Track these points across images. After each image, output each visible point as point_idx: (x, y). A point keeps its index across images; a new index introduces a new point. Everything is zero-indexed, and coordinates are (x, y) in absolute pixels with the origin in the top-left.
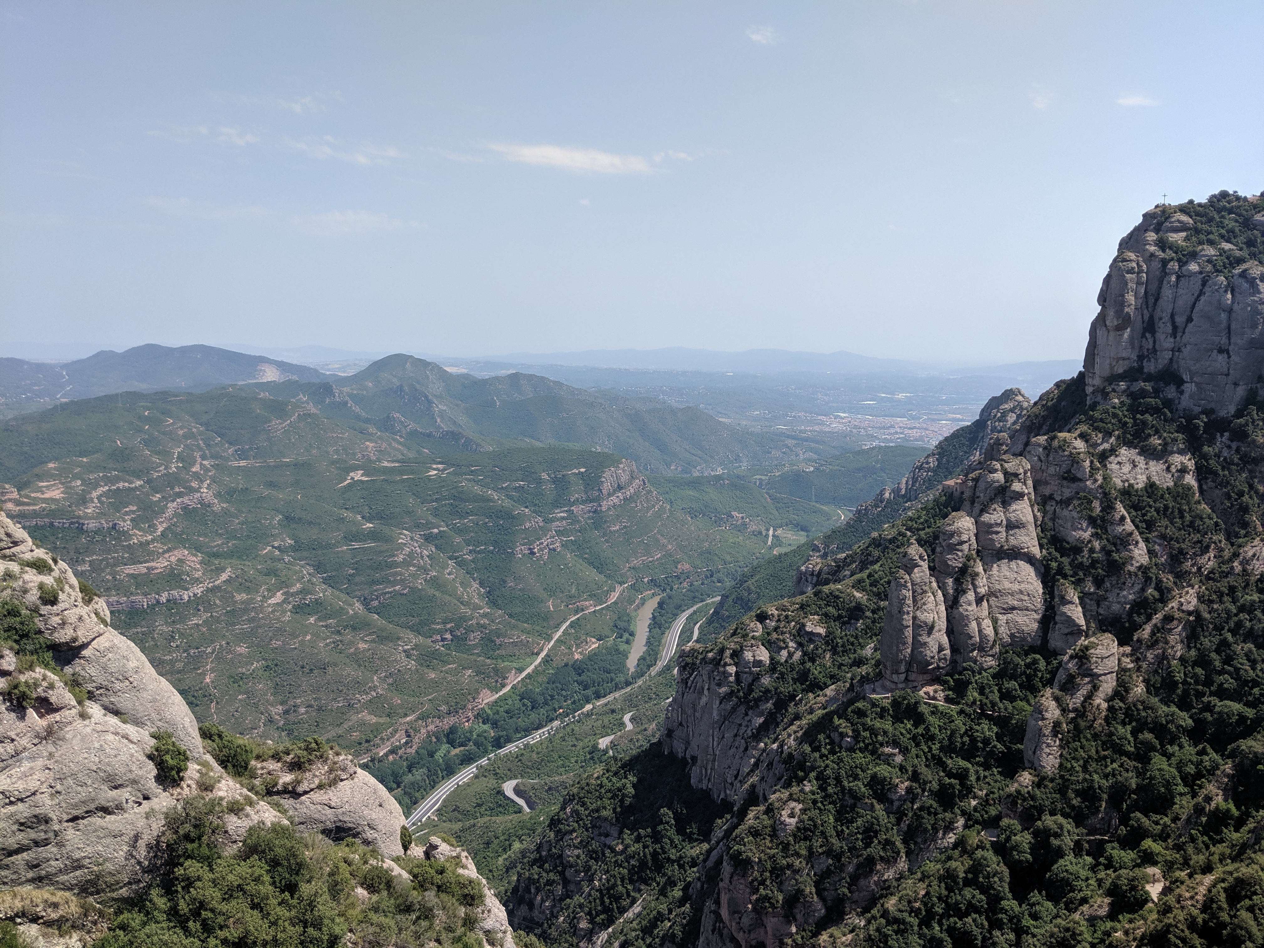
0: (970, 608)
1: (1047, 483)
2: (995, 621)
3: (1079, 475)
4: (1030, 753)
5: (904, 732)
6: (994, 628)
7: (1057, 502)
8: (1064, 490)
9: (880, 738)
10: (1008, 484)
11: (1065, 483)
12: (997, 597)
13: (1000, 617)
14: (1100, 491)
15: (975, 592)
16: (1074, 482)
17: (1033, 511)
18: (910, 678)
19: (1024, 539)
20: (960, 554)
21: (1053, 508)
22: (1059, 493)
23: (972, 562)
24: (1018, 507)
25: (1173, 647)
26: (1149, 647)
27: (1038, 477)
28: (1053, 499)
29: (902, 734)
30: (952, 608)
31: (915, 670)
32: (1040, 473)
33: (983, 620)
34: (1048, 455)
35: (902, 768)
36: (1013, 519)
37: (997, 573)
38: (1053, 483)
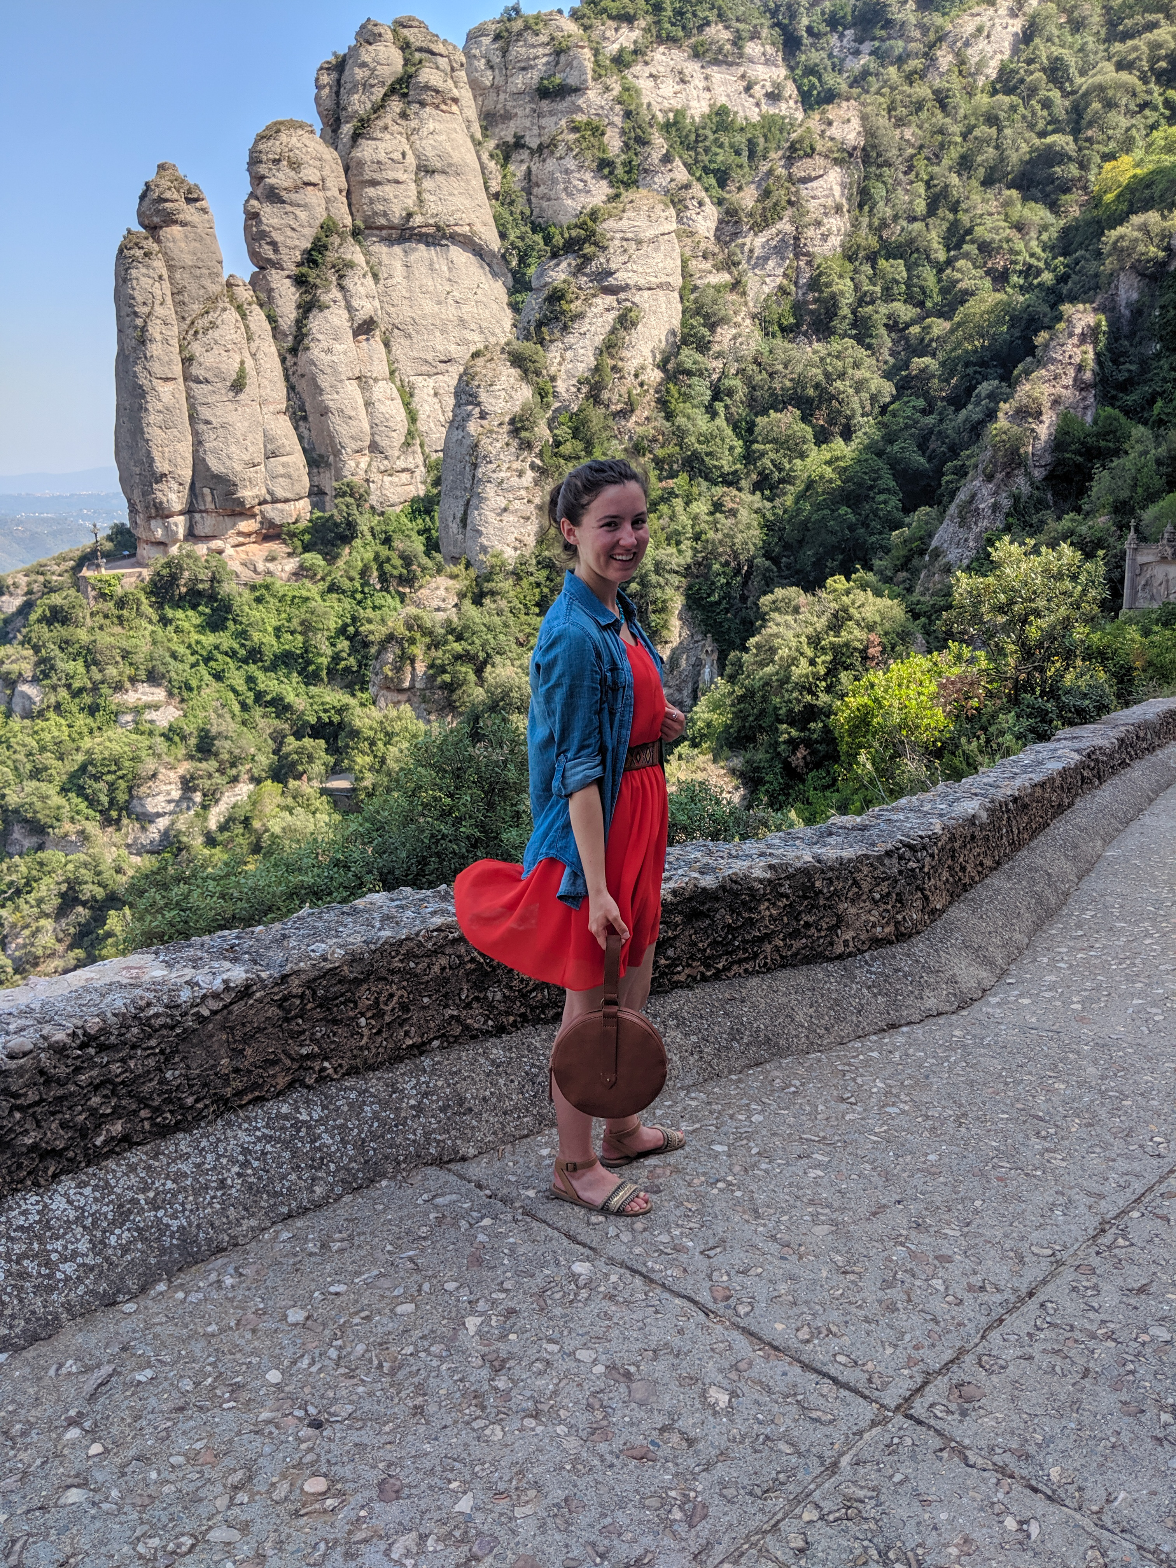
0: (338, 347)
1: (507, 117)
2: (407, 395)
3: (572, 81)
4: (454, 527)
5: (181, 650)
6: (407, 405)
7: (532, 152)
8: (543, 122)
9: (112, 671)
10: (412, 70)
11: (545, 105)
12: (409, 336)
13: (419, 381)
14: (618, 108)
15: (349, 308)
16: (563, 98)
17: (479, 158)
18: (199, 530)
19: (460, 201)
20: (302, 215)
21: (524, 167)
22: (536, 131)
23: (336, 240)
24: (438, 126)
25: (819, 223)
26: (758, 228)
27: (490, 105)
28: (523, 146)
29: (174, 656)
30: (294, 351)
31: (210, 506)
32: (493, 96)
33: (376, 380)
34: (505, 52)
35: (172, 734)
36: (430, 153)
37: (405, 282)
38: (520, 113)
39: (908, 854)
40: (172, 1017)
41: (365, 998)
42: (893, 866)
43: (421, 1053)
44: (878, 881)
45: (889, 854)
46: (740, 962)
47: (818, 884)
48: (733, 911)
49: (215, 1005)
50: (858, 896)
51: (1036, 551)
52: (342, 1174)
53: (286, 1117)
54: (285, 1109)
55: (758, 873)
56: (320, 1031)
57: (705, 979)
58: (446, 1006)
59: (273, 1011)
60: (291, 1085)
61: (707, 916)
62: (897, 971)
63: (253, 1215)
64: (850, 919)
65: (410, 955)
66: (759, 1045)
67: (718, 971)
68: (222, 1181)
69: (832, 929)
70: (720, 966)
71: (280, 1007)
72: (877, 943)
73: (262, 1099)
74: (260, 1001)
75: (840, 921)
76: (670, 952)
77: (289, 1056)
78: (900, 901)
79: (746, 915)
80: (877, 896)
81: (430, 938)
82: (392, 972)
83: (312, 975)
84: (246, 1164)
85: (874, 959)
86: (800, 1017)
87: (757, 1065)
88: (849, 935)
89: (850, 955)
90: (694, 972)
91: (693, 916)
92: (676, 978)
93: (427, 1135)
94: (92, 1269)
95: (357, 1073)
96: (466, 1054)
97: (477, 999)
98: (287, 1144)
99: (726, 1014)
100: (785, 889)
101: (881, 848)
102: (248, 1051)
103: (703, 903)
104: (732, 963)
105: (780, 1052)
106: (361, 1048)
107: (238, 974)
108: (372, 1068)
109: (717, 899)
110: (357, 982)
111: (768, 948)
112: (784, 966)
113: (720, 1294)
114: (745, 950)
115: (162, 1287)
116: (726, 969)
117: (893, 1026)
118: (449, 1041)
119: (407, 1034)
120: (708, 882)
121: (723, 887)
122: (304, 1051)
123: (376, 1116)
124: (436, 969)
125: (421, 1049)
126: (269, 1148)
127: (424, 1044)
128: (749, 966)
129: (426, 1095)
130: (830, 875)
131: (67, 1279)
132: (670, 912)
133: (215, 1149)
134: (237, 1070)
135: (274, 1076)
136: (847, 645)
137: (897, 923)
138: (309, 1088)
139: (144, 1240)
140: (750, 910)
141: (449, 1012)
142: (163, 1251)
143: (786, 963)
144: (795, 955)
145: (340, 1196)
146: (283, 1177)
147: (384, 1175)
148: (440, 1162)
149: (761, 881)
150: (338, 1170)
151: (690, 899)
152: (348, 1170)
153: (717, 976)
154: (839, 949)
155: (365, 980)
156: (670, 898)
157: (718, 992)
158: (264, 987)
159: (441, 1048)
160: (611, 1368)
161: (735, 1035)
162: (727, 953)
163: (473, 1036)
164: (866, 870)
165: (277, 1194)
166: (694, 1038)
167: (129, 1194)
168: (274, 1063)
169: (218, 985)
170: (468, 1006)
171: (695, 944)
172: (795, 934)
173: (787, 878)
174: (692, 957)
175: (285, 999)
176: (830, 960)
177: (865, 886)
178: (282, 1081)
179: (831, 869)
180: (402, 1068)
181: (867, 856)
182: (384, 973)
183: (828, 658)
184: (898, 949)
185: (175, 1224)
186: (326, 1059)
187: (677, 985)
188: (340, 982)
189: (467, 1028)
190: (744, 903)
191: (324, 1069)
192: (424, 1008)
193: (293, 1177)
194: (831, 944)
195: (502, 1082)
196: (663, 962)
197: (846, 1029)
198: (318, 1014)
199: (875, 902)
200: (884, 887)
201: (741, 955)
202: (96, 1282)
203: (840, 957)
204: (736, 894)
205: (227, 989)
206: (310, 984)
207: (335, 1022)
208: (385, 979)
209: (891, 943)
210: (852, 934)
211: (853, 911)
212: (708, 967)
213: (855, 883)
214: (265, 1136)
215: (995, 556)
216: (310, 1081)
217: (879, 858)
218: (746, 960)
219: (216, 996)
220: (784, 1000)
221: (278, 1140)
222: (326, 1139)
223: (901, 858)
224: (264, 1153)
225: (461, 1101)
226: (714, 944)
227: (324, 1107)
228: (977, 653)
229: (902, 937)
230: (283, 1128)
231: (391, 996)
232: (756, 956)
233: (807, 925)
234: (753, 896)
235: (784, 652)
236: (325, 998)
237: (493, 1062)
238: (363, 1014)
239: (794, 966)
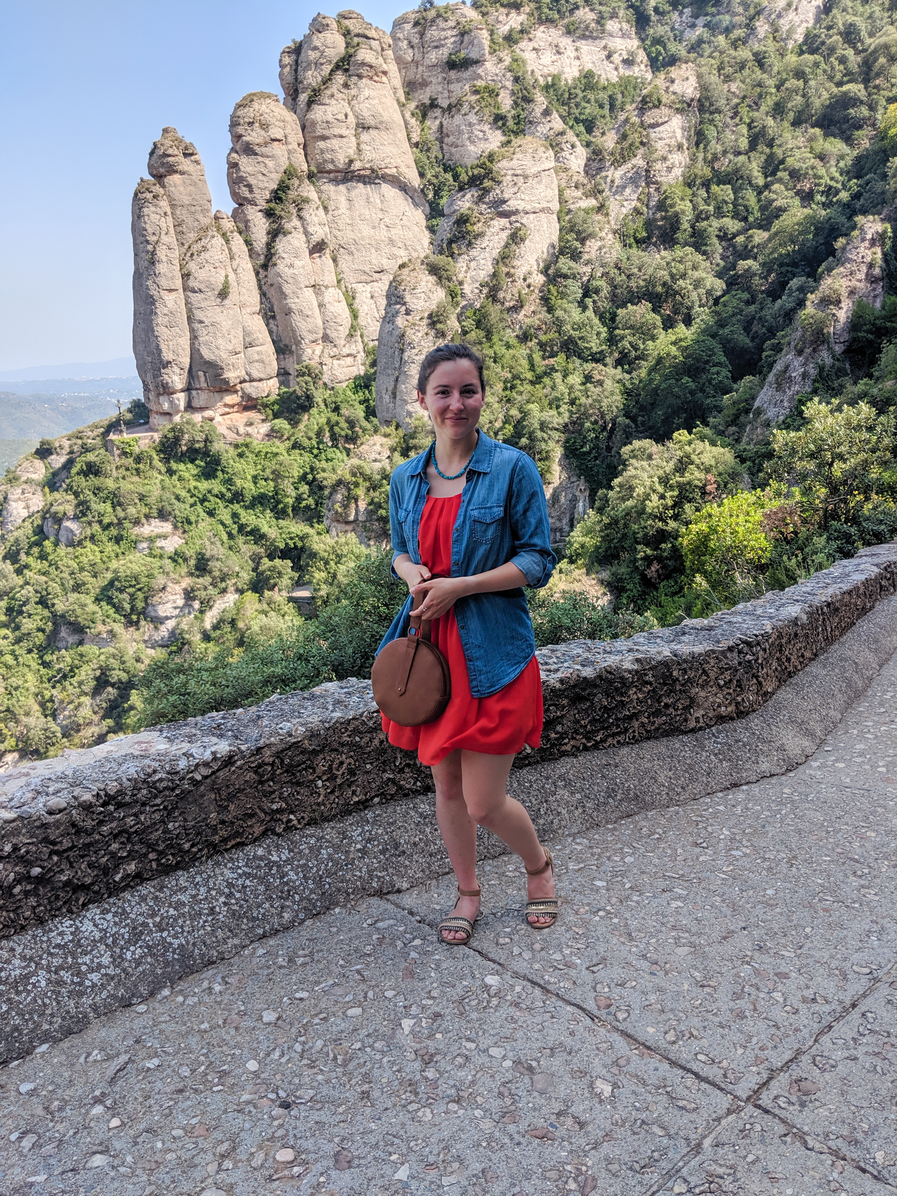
0: (298, 263)
1: (424, 84)
2: (350, 298)
4: (387, 398)
5: (183, 494)
6: (350, 305)
7: (444, 111)
8: (452, 87)
9: (132, 510)
10: (352, 51)
11: (453, 74)
12: (351, 253)
13: (359, 287)
14: (509, 74)
15: (306, 233)
16: (467, 69)
17: (403, 117)
18: (196, 403)
19: (389, 150)
20: (270, 164)
21: (437, 122)
22: (446, 94)
23: (295, 182)
24: (372, 93)
25: (664, 159)
27: (411, 76)
28: (437, 106)
29: (178, 498)
30: (265, 266)
31: (204, 385)
32: (413, 69)
33: (327, 287)
35: (177, 557)
36: (366, 113)
37: (348, 213)
38: (434, 81)
39: (746, 649)
40: (172, 781)
41: (321, 766)
42: (734, 659)
43: (366, 808)
44: (722, 671)
45: (730, 649)
46: (613, 735)
47: (675, 673)
48: (608, 695)
49: (206, 772)
50: (706, 683)
51: (839, 409)
52: (304, 903)
53: (261, 858)
54: (260, 852)
55: (627, 665)
56: (287, 791)
57: (586, 749)
58: (384, 771)
59: (250, 776)
60: (264, 834)
61: (588, 700)
62: (737, 741)
63: (236, 935)
64: (700, 701)
65: (356, 731)
66: (630, 800)
67: (597, 743)
68: (212, 909)
69: (687, 709)
70: (598, 738)
71: (256, 772)
72: (721, 719)
73: (242, 844)
74: (240, 768)
75: (693, 702)
76: (559, 728)
77: (263, 810)
78: (739, 685)
79: (619, 698)
80: (722, 683)
81: (371, 718)
82: (342, 745)
83: (280, 747)
84: (230, 895)
85: (719, 732)
86: (661, 779)
87: (628, 816)
88: (700, 713)
89: (701, 729)
90: (578, 744)
91: (577, 699)
92: (563, 748)
93: (370, 872)
94: (112, 978)
95: (316, 823)
96: (400, 808)
97: (408, 765)
98: (262, 880)
99: (603, 776)
100: (649, 678)
101: (724, 645)
102: (232, 807)
103: (584, 690)
104: (608, 736)
105: (646, 807)
106: (318, 804)
107: (223, 747)
108: (328, 820)
109: (595, 686)
110: (315, 753)
111: (636, 724)
112: (648, 739)
113: (603, 1003)
114: (618, 726)
115: (166, 992)
116: (603, 741)
117: (736, 785)
118: (387, 799)
119: (354, 793)
120: (588, 672)
121: (600, 677)
122: (275, 807)
123: (330, 858)
124: (376, 742)
125: (365, 804)
126: (248, 883)
127: (367, 800)
128: (621, 738)
129: (369, 840)
130: (685, 666)
131: (94, 985)
132: (559, 696)
133: (206, 884)
134: (223, 822)
135: (251, 826)
136: (689, 483)
137: (738, 704)
138: (279, 835)
139: (153, 955)
140: (622, 695)
141: (386, 776)
142: (167, 964)
143: (650, 736)
144: (657, 729)
145: (303, 921)
146: (259, 906)
147: (337, 904)
148: (380, 894)
149: (630, 672)
150: (301, 900)
151: (574, 686)
152: (309, 900)
153: (596, 746)
154: (692, 724)
155: (322, 751)
156: (558, 685)
157: (597, 759)
158: (243, 757)
159: (380, 803)
160: (517, 1063)
161: (610, 793)
162: (603, 728)
163: (406, 794)
164: (712, 662)
165: (254, 919)
166: (578, 796)
167: (141, 919)
168: (252, 816)
169: (207, 756)
170: (401, 771)
171: (578, 722)
172: (657, 713)
173: (651, 669)
174: (576, 732)
175: (259, 766)
176: (685, 733)
177: (712, 675)
178: (258, 830)
179: (685, 661)
180: (350, 820)
181: (713, 652)
182: (335, 745)
183: (676, 493)
184: (738, 724)
185: (176, 943)
186: (292, 812)
187: (564, 754)
188: (302, 753)
189: (400, 788)
190: (617, 689)
191: (290, 821)
192: (368, 772)
193: (267, 905)
194: (686, 720)
195: (428, 830)
196: (553, 735)
197: (698, 788)
198: (285, 778)
199: (720, 687)
200: (727, 675)
201: (615, 730)
202: (116, 988)
203: (693, 731)
204: (611, 682)
205: (215, 759)
206: (279, 755)
207: (298, 784)
208: (337, 750)
209: (732, 719)
210: (702, 712)
211: (703, 694)
212: (589, 739)
213: (705, 672)
214: (245, 873)
215: (807, 414)
216: (279, 830)
217: (723, 653)
218: (619, 734)
219: (206, 764)
220: (649, 765)
221: (255, 877)
222: (292, 875)
223: (740, 652)
224: (244, 887)
225: (397, 846)
226: (593, 721)
227: (291, 851)
228: (793, 489)
229: (741, 714)
230: (259, 867)
231: (342, 763)
232: (626, 730)
233: (667, 706)
234: (624, 684)
235: (639, 491)
236: (290, 765)
237: (421, 815)
238: (320, 778)
239: (656, 738)
